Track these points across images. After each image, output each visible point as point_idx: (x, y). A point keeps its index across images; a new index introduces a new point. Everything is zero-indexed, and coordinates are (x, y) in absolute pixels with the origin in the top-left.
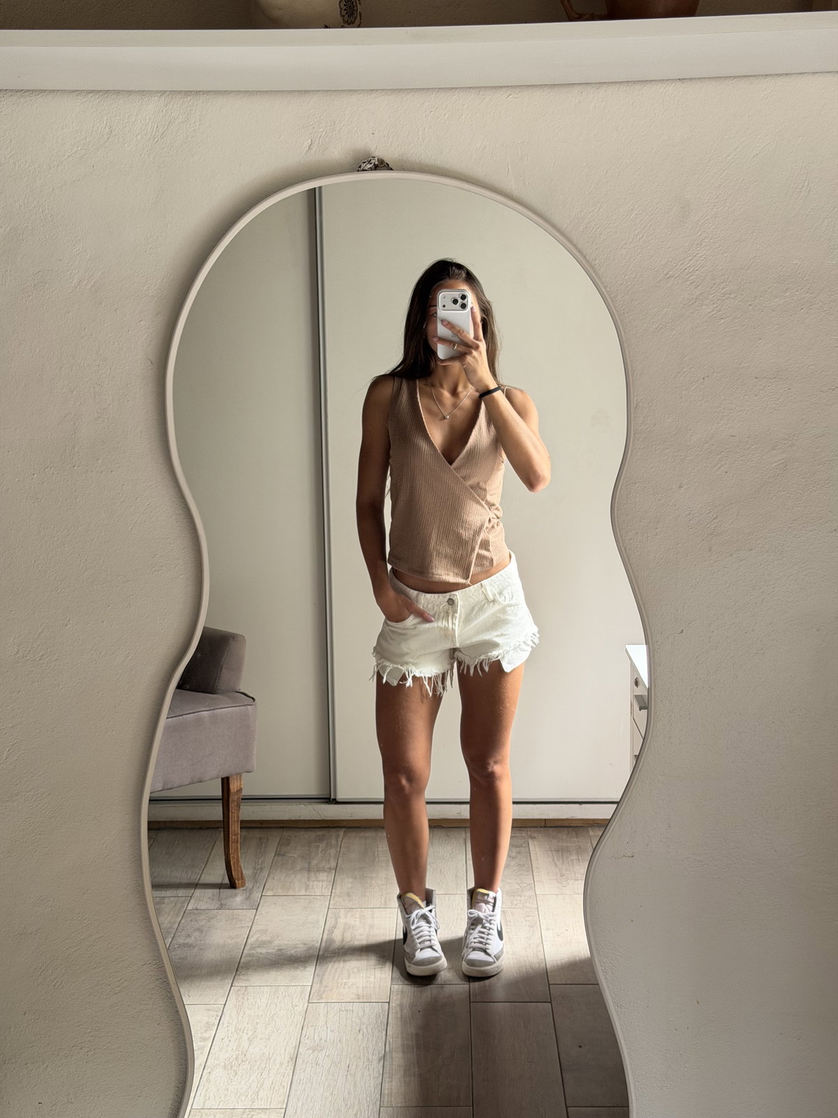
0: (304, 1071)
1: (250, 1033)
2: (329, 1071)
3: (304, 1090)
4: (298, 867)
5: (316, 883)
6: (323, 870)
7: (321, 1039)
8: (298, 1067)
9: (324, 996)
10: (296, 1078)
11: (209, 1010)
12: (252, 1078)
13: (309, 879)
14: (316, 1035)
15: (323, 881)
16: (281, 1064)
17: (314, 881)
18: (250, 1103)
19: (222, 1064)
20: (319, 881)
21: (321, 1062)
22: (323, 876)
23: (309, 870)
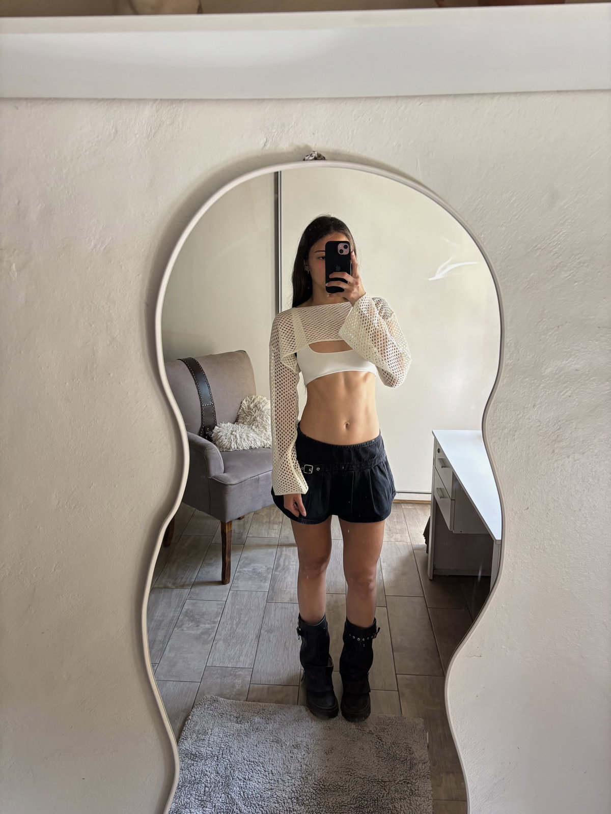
0: (263, 645)
1: (237, 620)
2: (275, 646)
3: (263, 657)
4: (265, 521)
6: (276, 523)
7: (272, 625)
8: (260, 643)
9: (274, 598)
10: (259, 649)
11: (218, 604)
12: (237, 648)
14: (270, 623)
15: (276, 530)
16: (252, 640)
17: (272, 529)
18: (235, 664)
19: (222, 638)
20: (274, 529)
21: (271, 639)
22: (276, 527)
23: (269, 523)
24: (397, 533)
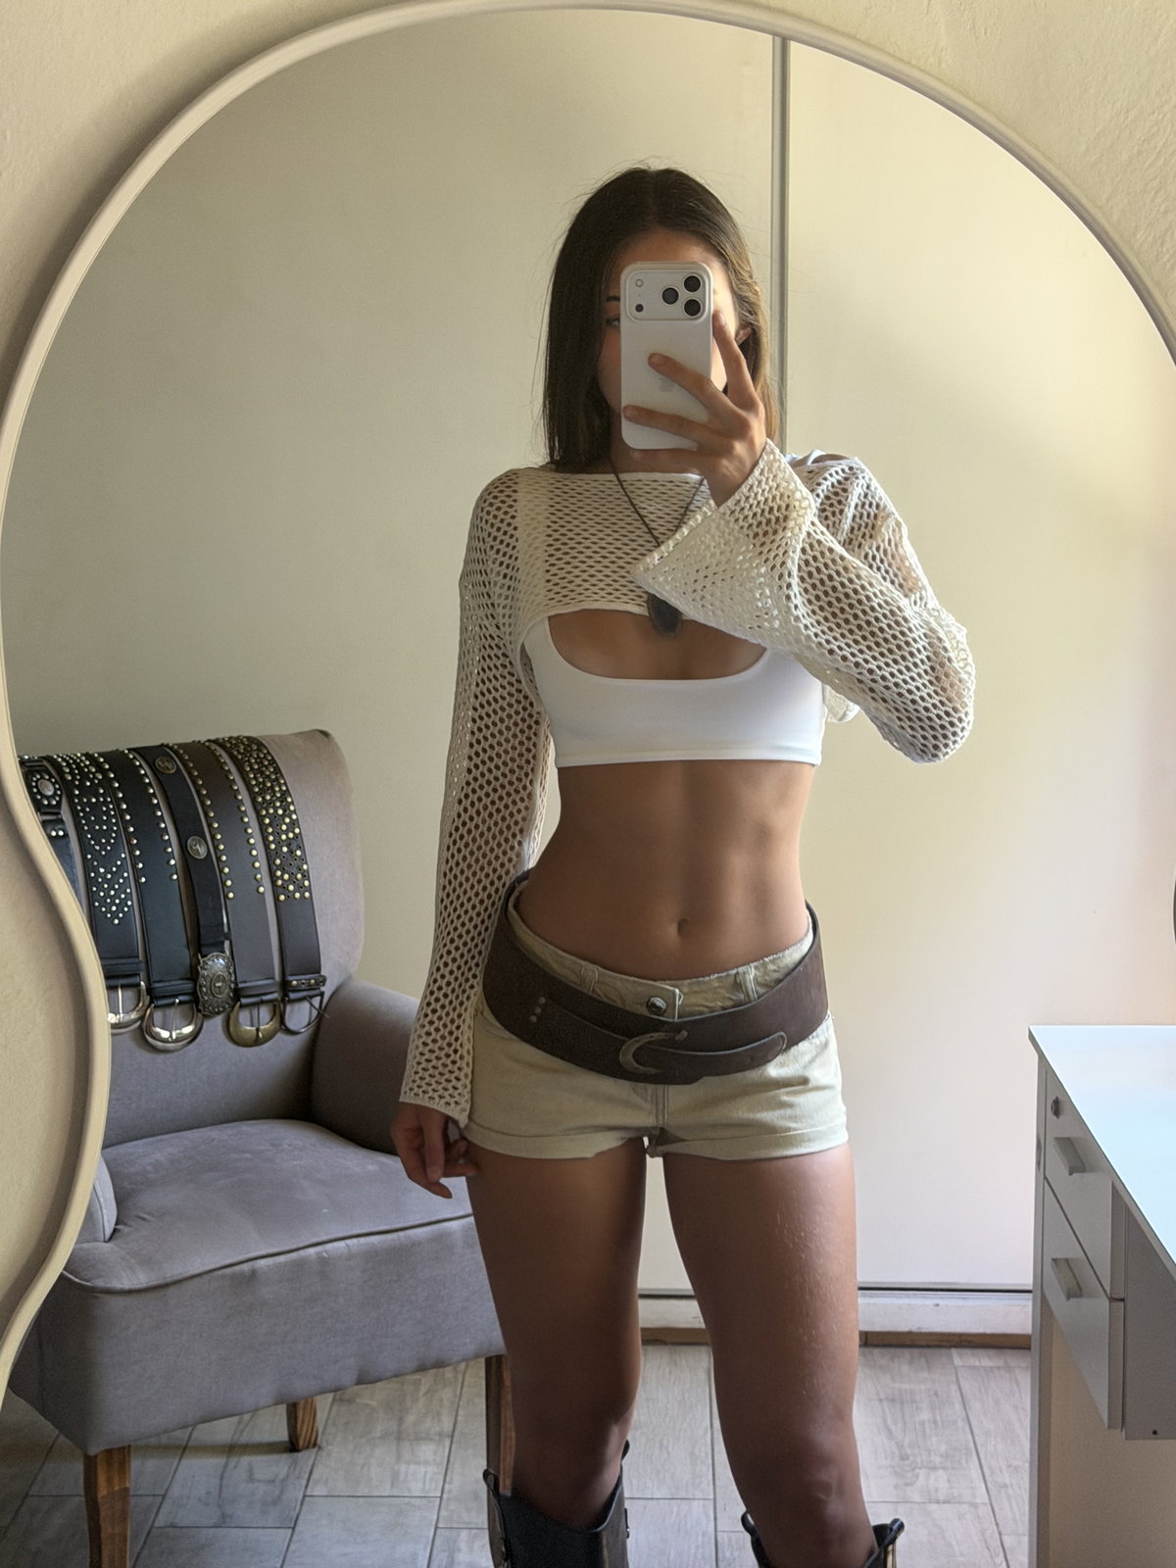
4: (379, 1429)
5: (413, 1467)
6: (427, 1438)
13: (399, 1458)
15: (426, 1463)
17: (408, 1463)
20: (419, 1463)
22: (427, 1451)
23: (399, 1437)
24: (934, 1468)
